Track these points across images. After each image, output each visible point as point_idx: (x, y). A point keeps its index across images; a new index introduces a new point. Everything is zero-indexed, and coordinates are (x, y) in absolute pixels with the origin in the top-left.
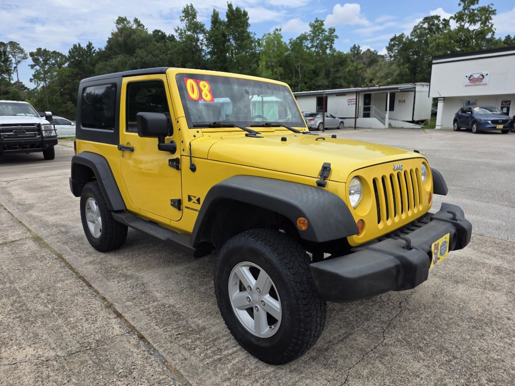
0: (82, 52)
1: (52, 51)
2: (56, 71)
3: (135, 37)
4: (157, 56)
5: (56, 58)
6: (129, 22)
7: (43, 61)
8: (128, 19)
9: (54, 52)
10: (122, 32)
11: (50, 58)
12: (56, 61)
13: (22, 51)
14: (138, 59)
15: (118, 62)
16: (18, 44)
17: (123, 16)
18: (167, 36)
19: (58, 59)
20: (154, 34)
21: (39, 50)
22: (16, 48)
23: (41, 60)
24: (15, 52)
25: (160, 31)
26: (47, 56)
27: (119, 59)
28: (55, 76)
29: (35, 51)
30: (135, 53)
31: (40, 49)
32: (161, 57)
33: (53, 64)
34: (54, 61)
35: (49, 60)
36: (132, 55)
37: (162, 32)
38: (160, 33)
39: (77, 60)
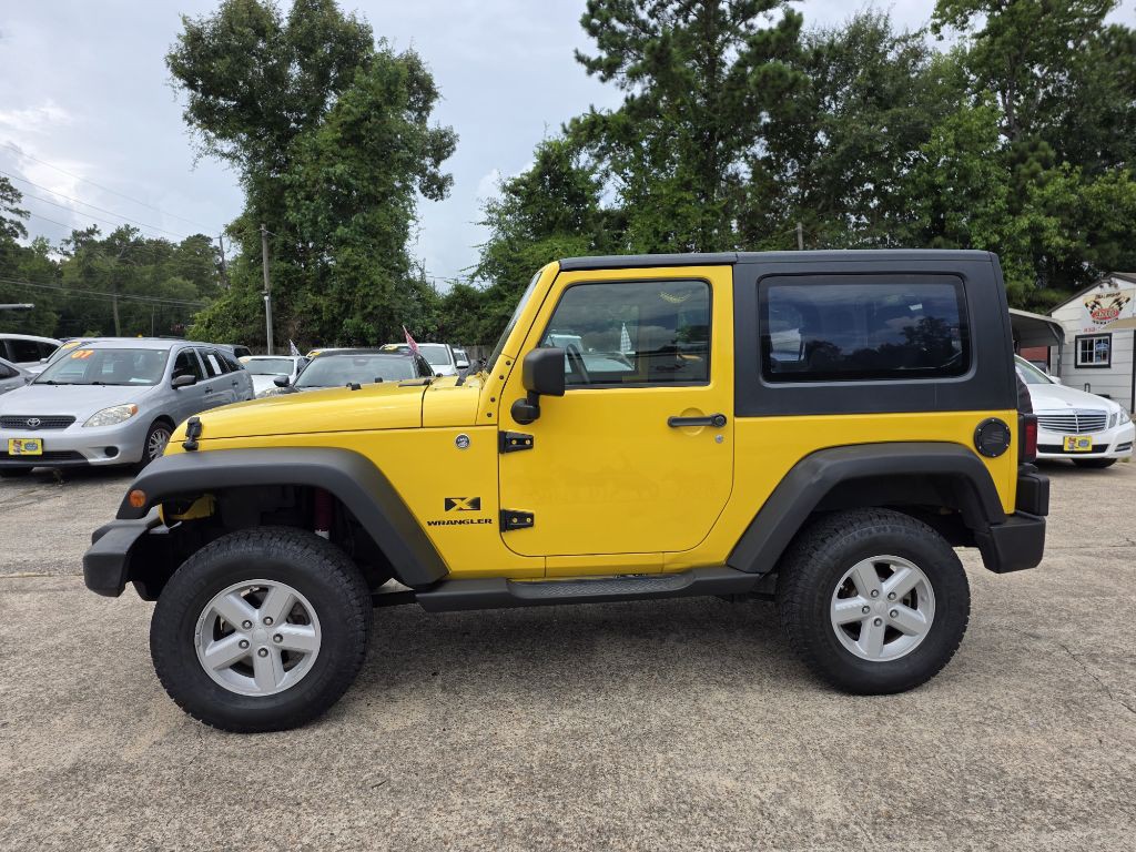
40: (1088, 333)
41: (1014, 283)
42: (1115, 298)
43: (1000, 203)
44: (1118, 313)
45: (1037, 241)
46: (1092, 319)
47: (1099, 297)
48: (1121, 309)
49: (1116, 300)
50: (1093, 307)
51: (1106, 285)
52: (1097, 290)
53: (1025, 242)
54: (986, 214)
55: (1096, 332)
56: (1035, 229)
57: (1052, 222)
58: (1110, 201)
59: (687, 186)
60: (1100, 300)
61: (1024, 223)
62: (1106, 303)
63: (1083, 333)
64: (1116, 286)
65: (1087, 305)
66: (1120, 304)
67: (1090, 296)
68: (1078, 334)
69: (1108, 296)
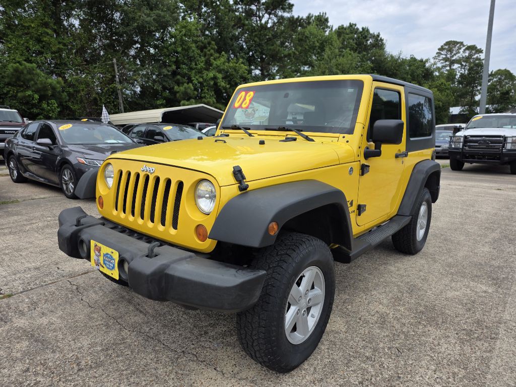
41: (209, 99)
43: (202, 64)
45: (216, 84)
50: (245, 112)
53: (212, 83)
54: (196, 68)
56: (215, 78)
57: (220, 76)
58: (235, 70)
59: (46, 25)
61: (211, 75)
66: (254, 111)
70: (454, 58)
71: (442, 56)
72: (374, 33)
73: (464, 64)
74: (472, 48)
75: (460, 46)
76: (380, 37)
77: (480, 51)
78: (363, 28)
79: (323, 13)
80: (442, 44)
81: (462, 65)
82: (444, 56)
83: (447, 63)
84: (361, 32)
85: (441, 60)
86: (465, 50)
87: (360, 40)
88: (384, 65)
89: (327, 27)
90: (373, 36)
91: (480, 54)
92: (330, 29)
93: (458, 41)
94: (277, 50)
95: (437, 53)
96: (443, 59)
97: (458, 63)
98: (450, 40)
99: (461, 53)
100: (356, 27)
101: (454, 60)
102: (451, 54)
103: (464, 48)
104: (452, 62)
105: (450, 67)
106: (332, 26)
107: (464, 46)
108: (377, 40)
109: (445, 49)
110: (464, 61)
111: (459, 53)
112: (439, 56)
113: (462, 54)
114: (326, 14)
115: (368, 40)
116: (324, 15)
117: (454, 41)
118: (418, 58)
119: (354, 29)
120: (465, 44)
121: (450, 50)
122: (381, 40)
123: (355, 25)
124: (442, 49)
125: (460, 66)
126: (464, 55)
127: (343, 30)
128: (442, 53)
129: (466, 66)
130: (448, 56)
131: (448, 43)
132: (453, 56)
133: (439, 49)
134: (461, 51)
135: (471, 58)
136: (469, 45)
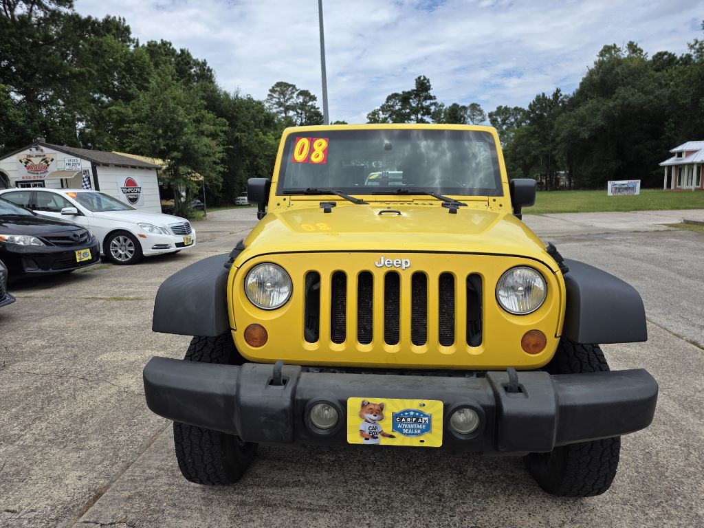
0: (545, 103)
1: (513, 107)
2: (513, 132)
3: (619, 71)
4: (651, 92)
5: (516, 115)
6: (619, 50)
7: (502, 120)
8: (618, 46)
9: (516, 109)
10: (600, 67)
11: (509, 117)
12: (516, 120)
13: (481, 112)
14: (619, 101)
15: (586, 110)
16: (479, 106)
17: (610, 44)
18: (678, 58)
19: (519, 117)
20: (654, 60)
21: (499, 108)
22: (476, 110)
23: (499, 120)
24: (474, 115)
25: (665, 53)
26: (506, 114)
27: (589, 105)
28: (511, 138)
29: (494, 110)
30: (614, 93)
31: (501, 107)
32: (657, 93)
33: (512, 124)
34: (513, 120)
35: (507, 119)
36: (610, 98)
37: (670, 54)
38: (666, 56)
39: (537, 115)
40: (25, 180)
42: (42, 158)
44: (46, 168)
46: (27, 171)
47: (30, 156)
48: (48, 165)
49: (43, 160)
51: (34, 149)
52: (27, 152)
55: (32, 179)
60: (32, 159)
62: (36, 161)
63: (22, 180)
64: (42, 150)
65: (21, 161)
67: (23, 154)
68: (17, 180)
69: (36, 156)
70: (288, 104)
71: (274, 99)
72: (197, 60)
73: (300, 111)
74: (304, 93)
75: (293, 89)
76: (208, 65)
77: (314, 98)
78: (182, 50)
79: (120, 19)
80: (273, 85)
81: (298, 113)
82: (277, 100)
83: (282, 109)
84: (180, 56)
85: (274, 104)
86: (298, 95)
87: (180, 66)
88: (219, 104)
89: (130, 40)
90: (197, 63)
91: (315, 102)
92: (135, 44)
93: (290, 83)
94: (58, 64)
95: (269, 95)
96: (277, 103)
97: (293, 110)
98: (281, 81)
99: (295, 98)
100: (171, 47)
101: (288, 106)
102: (284, 98)
103: (297, 93)
104: (287, 109)
105: (286, 114)
106: (138, 40)
107: (297, 90)
108: (204, 69)
109: (276, 91)
110: (300, 109)
111: (292, 97)
112: (271, 99)
113: (296, 100)
114: (124, 20)
115: (191, 68)
116: (122, 21)
117: (285, 83)
118: (256, 99)
119: (169, 49)
120: (297, 87)
121: (283, 93)
122: (209, 70)
123: (170, 44)
124: (273, 90)
125: (295, 113)
126: (298, 101)
127: (156, 48)
128: (275, 95)
129: (301, 114)
130: (282, 100)
131: (279, 84)
132: (286, 101)
133: (270, 91)
134: (295, 95)
135: (306, 105)
136: (302, 89)
